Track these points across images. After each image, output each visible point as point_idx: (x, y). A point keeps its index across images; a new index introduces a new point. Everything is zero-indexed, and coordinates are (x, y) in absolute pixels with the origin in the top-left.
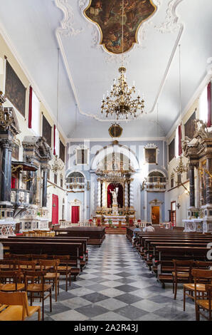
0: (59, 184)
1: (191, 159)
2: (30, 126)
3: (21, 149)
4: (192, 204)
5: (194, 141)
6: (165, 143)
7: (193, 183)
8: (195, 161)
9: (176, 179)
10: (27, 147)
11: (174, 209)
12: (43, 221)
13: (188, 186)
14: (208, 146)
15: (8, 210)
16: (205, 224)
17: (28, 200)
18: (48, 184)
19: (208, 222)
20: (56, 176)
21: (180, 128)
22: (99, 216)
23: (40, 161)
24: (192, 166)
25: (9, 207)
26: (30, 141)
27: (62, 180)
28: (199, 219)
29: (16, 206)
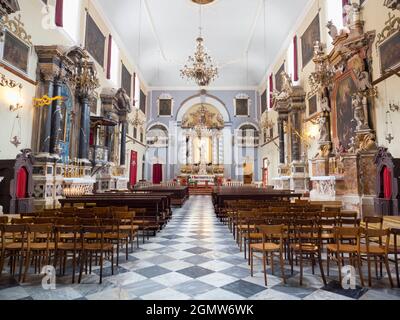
0: (138, 138)
1: (280, 113)
2: (108, 77)
3: (99, 102)
4: (282, 161)
5: (283, 95)
6: (258, 93)
7: (282, 139)
8: (284, 116)
9: (268, 133)
10: (106, 100)
11: (266, 166)
12: (121, 181)
13: (278, 141)
14: (294, 101)
15: (86, 168)
16: (292, 181)
17: (106, 157)
18: (127, 139)
19: (294, 179)
20: (135, 130)
21: (271, 78)
22: (184, 175)
23: (119, 114)
24: (281, 120)
25: (87, 165)
26: (109, 93)
27: (142, 135)
28: (287, 177)
29: (93, 164)
